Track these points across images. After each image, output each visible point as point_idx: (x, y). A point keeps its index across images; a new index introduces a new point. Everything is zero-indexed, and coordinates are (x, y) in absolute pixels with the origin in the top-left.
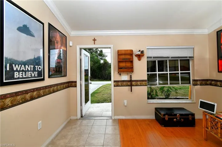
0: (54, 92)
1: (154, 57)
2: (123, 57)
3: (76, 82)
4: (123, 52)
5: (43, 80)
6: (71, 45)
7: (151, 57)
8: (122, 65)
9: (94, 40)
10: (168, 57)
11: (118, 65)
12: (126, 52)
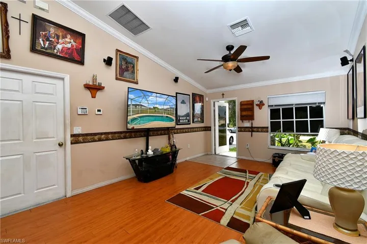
0: (195, 131)
1: (275, 106)
2: (245, 107)
3: (210, 127)
4: (245, 103)
5: (190, 124)
6: (207, 100)
7: (272, 106)
8: (244, 113)
9: (223, 95)
10: (292, 105)
11: (241, 114)
12: (248, 103)
